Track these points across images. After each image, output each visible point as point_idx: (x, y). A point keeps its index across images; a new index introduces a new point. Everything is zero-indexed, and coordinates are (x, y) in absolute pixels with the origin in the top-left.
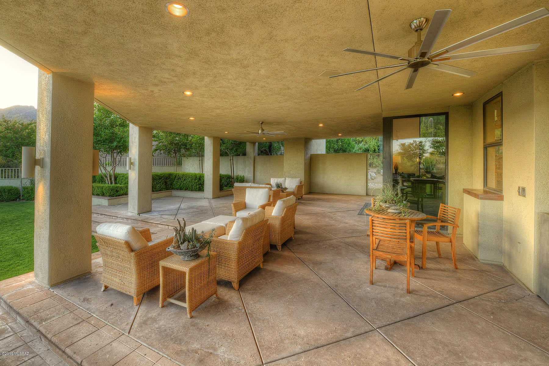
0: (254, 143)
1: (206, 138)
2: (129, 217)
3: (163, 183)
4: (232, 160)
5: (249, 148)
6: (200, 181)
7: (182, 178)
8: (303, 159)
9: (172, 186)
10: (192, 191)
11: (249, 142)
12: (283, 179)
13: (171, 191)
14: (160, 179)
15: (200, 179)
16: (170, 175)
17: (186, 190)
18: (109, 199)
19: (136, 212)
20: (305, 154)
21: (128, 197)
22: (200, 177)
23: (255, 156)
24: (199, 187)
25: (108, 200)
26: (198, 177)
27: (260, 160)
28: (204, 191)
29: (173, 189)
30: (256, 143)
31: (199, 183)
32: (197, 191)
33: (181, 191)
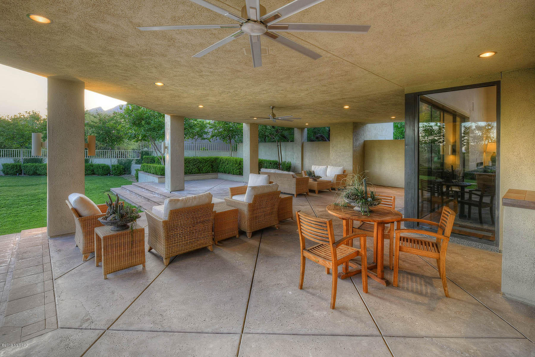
0: (302, 129)
1: (244, 124)
2: (164, 193)
3: (209, 167)
4: (279, 147)
5: (297, 134)
6: (240, 166)
7: (226, 162)
8: (351, 146)
9: (218, 169)
10: (234, 174)
11: (297, 128)
12: (324, 167)
13: (218, 174)
14: (206, 162)
15: (240, 164)
16: (216, 159)
17: (229, 173)
18: (160, 178)
19: (170, 190)
20: (353, 140)
21: (165, 177)
22: (241, 161)
23: (303, 142)
24: (239, 172)
25: (158, 178)
26: (238, 162)
27: (308, 146)
28: (243, 175)
29: (219, 172)
30: (304, 128)
31: (239, 167)
32: (238, 175)
33: (225, 174)
